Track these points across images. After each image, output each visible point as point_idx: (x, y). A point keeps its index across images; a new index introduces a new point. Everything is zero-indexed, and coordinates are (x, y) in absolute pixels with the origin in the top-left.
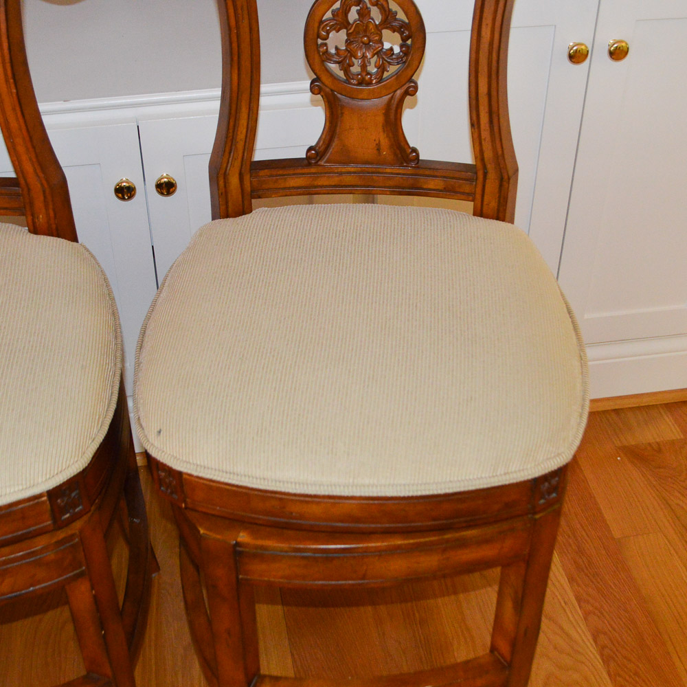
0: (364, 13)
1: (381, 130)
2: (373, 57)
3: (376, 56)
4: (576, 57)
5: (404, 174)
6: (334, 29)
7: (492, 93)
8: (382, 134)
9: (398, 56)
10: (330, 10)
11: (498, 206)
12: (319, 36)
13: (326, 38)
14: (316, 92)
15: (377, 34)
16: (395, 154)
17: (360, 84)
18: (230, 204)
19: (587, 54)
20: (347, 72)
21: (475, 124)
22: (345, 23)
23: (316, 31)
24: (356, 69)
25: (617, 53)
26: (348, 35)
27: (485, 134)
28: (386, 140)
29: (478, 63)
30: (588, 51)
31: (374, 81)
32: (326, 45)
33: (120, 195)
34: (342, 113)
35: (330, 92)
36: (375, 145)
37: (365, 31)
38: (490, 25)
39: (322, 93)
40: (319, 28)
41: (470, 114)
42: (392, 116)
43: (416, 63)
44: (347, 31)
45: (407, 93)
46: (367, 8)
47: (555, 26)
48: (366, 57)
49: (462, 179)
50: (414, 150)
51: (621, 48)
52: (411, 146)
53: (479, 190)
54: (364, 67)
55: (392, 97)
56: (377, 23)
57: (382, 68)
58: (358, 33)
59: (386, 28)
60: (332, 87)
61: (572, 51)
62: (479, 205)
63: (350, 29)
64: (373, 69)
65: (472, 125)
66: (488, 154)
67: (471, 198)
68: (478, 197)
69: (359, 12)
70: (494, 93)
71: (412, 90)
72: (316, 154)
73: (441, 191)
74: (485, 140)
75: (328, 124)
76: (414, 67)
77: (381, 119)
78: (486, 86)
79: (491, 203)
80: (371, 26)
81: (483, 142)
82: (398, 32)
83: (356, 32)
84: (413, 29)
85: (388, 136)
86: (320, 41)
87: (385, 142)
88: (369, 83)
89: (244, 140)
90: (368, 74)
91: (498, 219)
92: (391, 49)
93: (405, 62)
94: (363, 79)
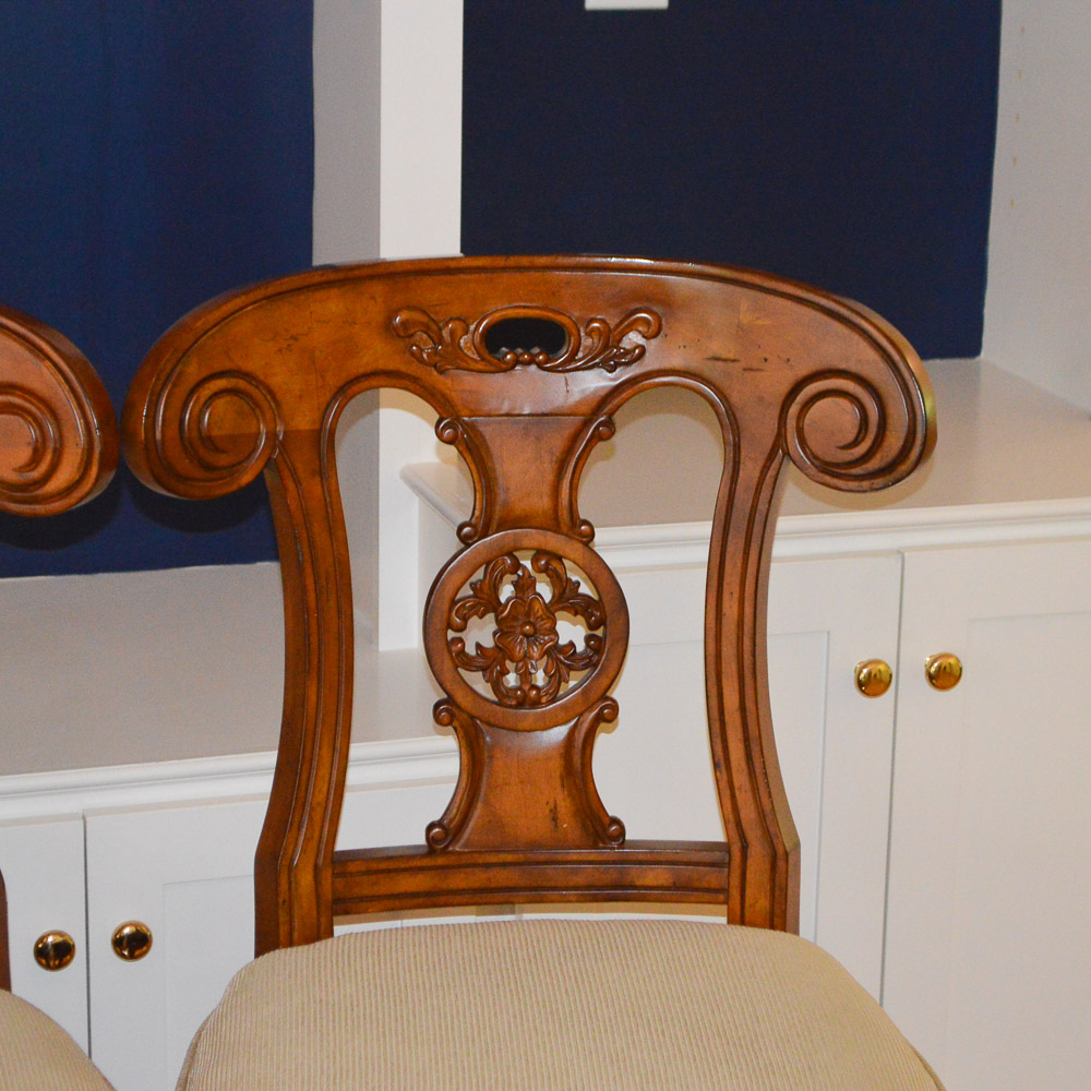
0: (524, 586)
1: (557, 783)
2: (542, 657)
3: (546, 657)
4: (872, 683)
5: (601, 863)
6: (476, 613)
7: (747, 705)
8: (559, 790)
9: (583, 656)
10: (468, 583)
11: (772, 906)
12: (449, 625)
13: (462, 629)
14: (446, 720)
15: (548, 618)
16: (584, 827)
17: (521, 704)
18: (296, 923)
19: (890, 681)
20: (497, 685)
21: (721, 762)
22: (495, 604)
23: (445, 616)
24: (511, 680)
25: (943, 676)
26: (498, 621)
27: (741, 779)
28: (568, 802)
29: (720, 657)
30: (891, 676)
31: (544, 700)
32: (461, 640)
33: (44, 961)
34: (491, 757)
35: (470, 720)
36: (547, 812)
37: (528, 615)
38: (736, 595)
39: (456, 723)
40: (450, 611)
41: (712, 746)
42: (577, 760)
43: (615, 664)
44: (497, 617)
45: (599, 719)
46: (530, 576)
47: (828, 632)
48: (531, 658)
49: (704, 864)
50: (616, 821)
51: (948, 669)
52: (610, 814)
53: (735, 881)
54: (526, 676)
55: (576, 725)
56: (547, 601)
57: (556, 678)
58: (515, 618)
59: (563, 609)
60: (473, 712)
61: (862, 676)
62: (738, 907)
63: (503, 612)
64: (540, 678)
65: (716, 765)
66: (748, 813)
67: (722, 897)
68: (735, 893)
69: (515, 584)
70: (750, 705)
71: (608, 714)
72: (443, 835)
73: (668, 888)
74: (740, 789)
75: (465, 776)
76: (612, 674)
77: (556, 766)
78: (737, 696)
79: (758, 899)
80: (537, 607)
81: (737, 793)
82: (582, 615)
83: (513, 616)
84: (607, 609)
85: (570, 795)
86: (451, 634)
87: (565, 806)
88: (536, 703)
89: (323, 805)
90: (534, 687)
91: (772, 927)
92: (572, 644)
93: (595, 666)
94: (525, 695)
